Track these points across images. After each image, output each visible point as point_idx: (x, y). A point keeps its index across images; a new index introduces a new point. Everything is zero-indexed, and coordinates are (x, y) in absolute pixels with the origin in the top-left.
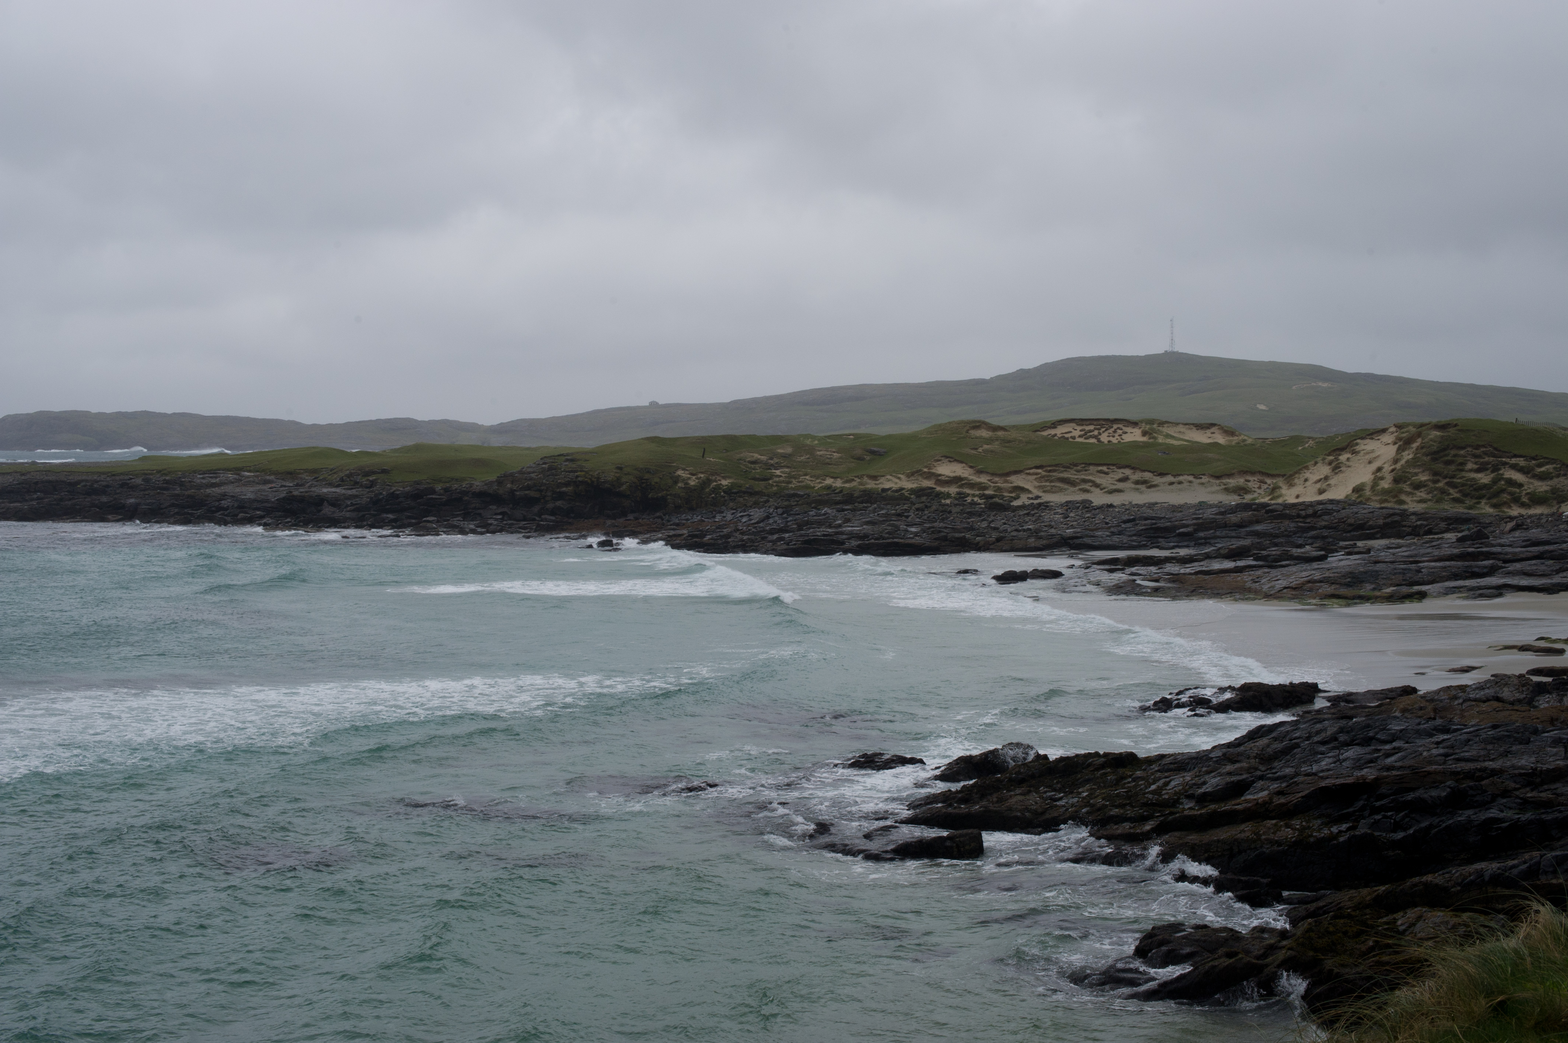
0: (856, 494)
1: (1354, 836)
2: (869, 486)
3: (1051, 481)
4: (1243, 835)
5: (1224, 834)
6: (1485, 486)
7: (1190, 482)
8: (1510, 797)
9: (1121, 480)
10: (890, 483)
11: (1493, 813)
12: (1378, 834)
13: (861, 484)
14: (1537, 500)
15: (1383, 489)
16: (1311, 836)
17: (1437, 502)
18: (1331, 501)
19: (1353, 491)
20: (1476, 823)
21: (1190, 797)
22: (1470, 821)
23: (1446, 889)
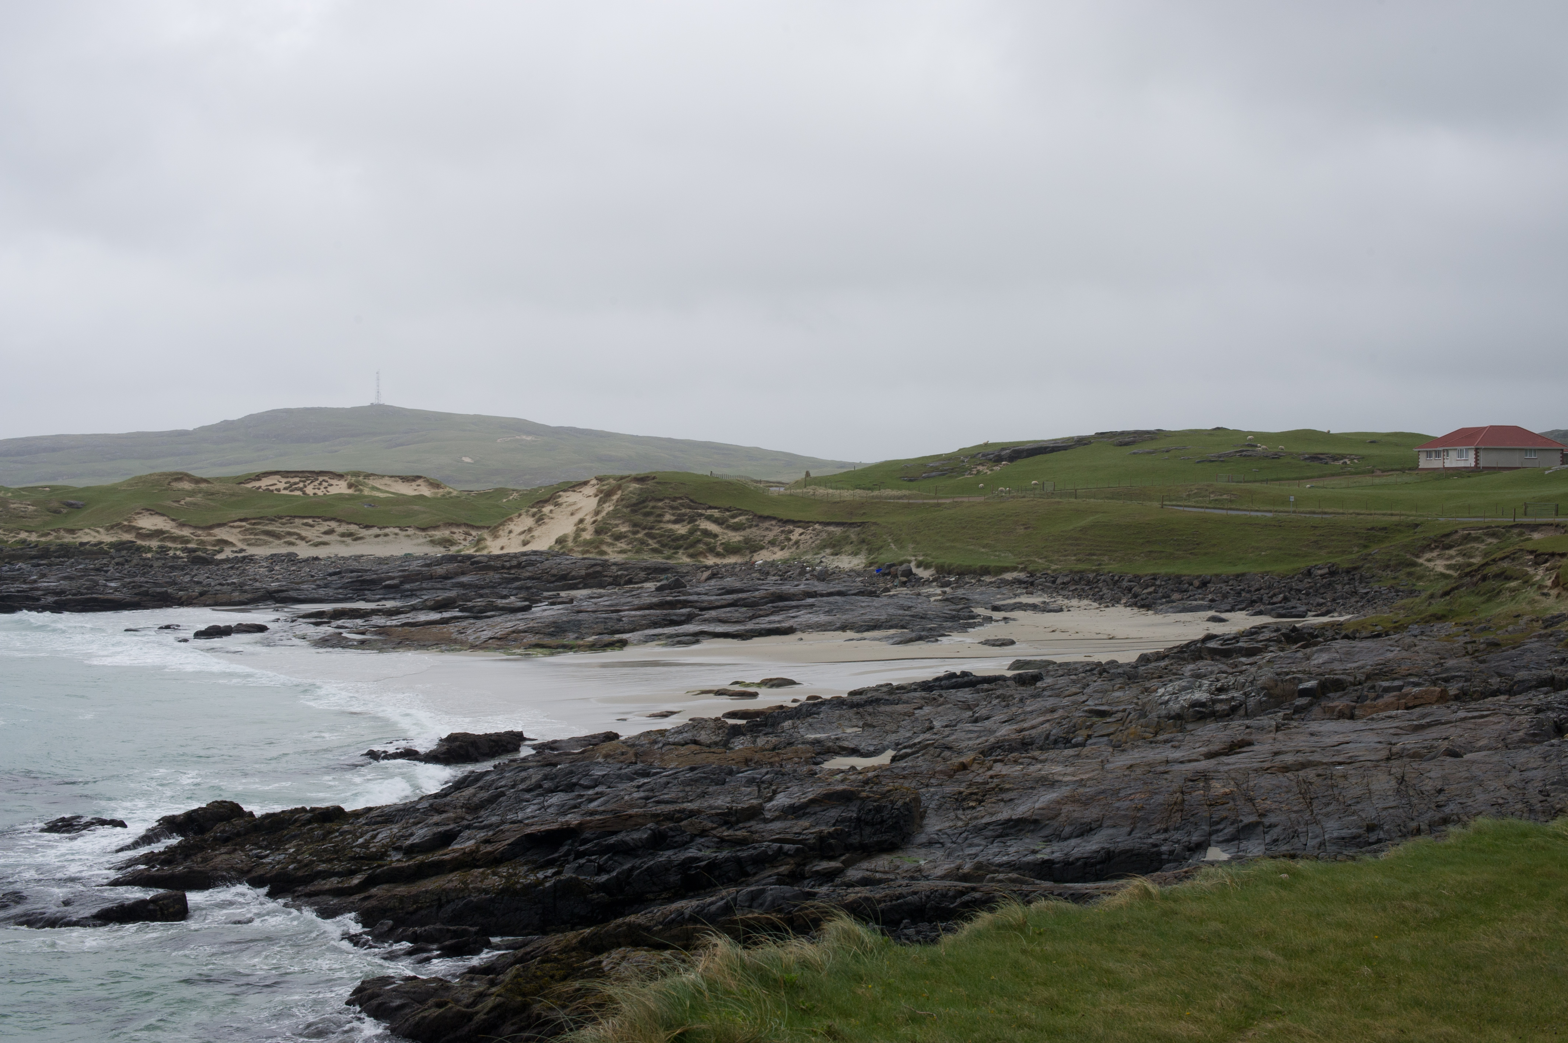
0: (53, 548)
1: (560, 881)
2: (66, 540)
3: (256, 534)
4: (450, 885)
5: (432, 884)
6: (682, 537)
7: (396, 534)
8: (707, 836)
9: (326, 533)
10: (88, 537)
11: (692, 852)
12: (583, 877)
13: (57, 538)
14: (731, 550)
15: (585, 540)
16: (518, 882)
17: (637, 552)
18: (535, 553)
19: (556, 542)
20: (676, 863)
21: (398, 849)
22: (670, 861)
23: (648, 929)
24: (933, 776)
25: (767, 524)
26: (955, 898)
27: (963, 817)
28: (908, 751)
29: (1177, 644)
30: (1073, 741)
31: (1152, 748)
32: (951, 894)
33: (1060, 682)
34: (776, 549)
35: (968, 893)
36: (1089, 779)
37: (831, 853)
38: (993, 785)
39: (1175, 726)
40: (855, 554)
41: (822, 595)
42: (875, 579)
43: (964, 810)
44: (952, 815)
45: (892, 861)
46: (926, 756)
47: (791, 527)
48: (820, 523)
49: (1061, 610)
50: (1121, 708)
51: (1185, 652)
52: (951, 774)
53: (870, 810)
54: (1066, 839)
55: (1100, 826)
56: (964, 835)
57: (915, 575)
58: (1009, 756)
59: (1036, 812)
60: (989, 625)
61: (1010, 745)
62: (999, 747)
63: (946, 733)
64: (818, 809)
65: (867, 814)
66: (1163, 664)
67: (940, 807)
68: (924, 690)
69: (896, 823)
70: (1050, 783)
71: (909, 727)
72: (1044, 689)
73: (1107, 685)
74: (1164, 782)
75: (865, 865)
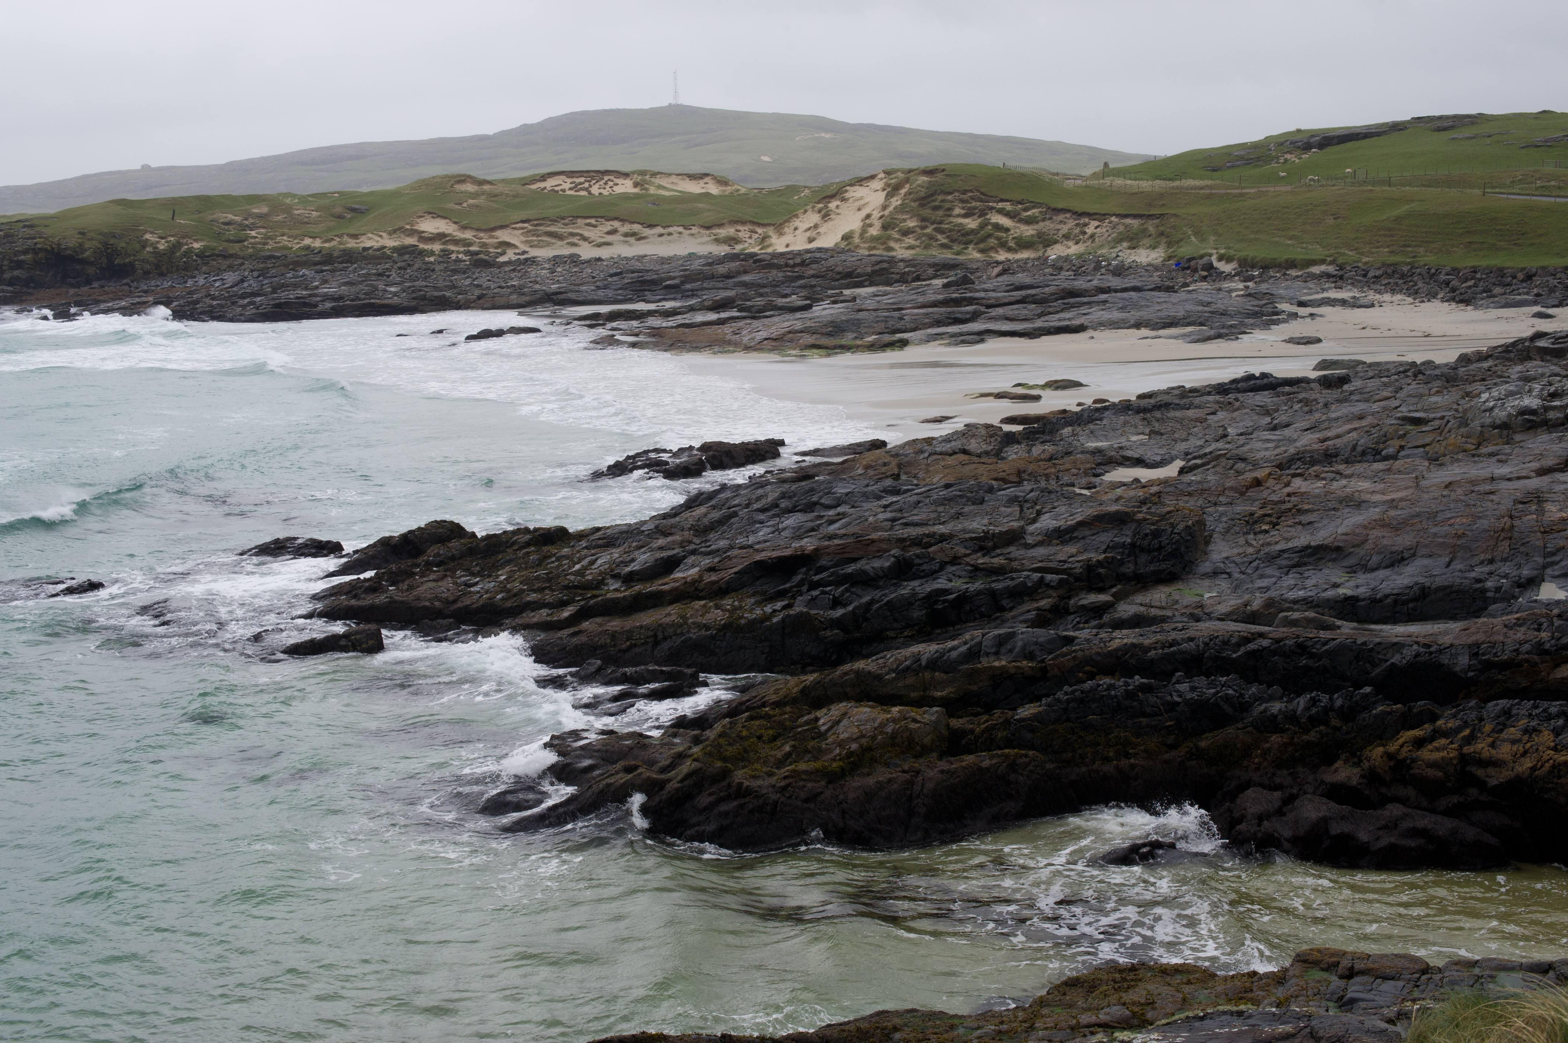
0: (336, 254)
1: (789, 616)
2: (349, 246)
3: (538, 236)
4: (667, 620)
5: (647, 618)
6: (973, 231)
7: (680, 233)
8: (959, 564)
9: (609, 233)
10: (371, 241)
11: (941, 583)
12: (816, 612)
13: (341, 243)
14: (1023, 244)
15: (872, 235)
16: (742, 617)
17: (925, 248)
18: (820, 250)
19: (842, 239)
20: (921, 596)
21: (615, 577)
22: (914, 594)
23: (879, 677)
24: (1222, 493)
25: (1061, 217)
26: (1238, 645)
27: (1254, 543)
28: (1198, 461)
29: (1502, 342)
30: (1383, 453)
31: (1475, 462)
32: (1234, 640)
33: (1369, 385)
34: (1070, 243)
35: (1254, 639)
36: (1402, 500)
37: (1101, 585)
38: (1289, 506)
39: (1501, 437)
40: (1153, 247)
41: (1116, 291)
42: (1174, 274)
43: (1255, 534)
44: (1242, 541)
45: (1170, 595)
46: (1218, 469)
47: (1087, 220)
48: (1117, 215)
49: (1372, 306)
50: (1439, 415)
51: (1511, 351)
52: (1242, 491)
53: (1147, 535)
54: (1373, 570)
55: (1414, 555)
56: (1255, 564)
57: (1216, 269)
58: (1310, 471)
59: (1339, 537)
60: (1294, 322)
61: (1311, 457)
62: (1299, 459)
63: (1241, 442)
64: (1087, 533)
65: (1143, 539)
66: (1486, 365)
67: (1228, 530)
68: (1219, 393)
69: (1176, 549)
70: (1355, 503)
71: (1200, 435)
72: (1352, 393)
73: (1423, 389)
74: (1490, 504)
75: (1139, 598)
